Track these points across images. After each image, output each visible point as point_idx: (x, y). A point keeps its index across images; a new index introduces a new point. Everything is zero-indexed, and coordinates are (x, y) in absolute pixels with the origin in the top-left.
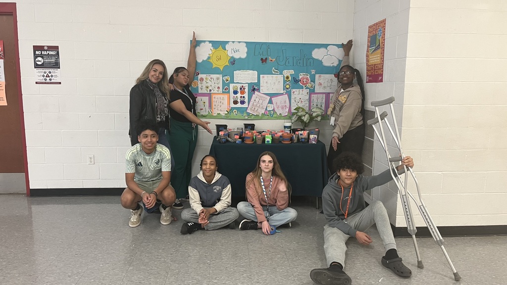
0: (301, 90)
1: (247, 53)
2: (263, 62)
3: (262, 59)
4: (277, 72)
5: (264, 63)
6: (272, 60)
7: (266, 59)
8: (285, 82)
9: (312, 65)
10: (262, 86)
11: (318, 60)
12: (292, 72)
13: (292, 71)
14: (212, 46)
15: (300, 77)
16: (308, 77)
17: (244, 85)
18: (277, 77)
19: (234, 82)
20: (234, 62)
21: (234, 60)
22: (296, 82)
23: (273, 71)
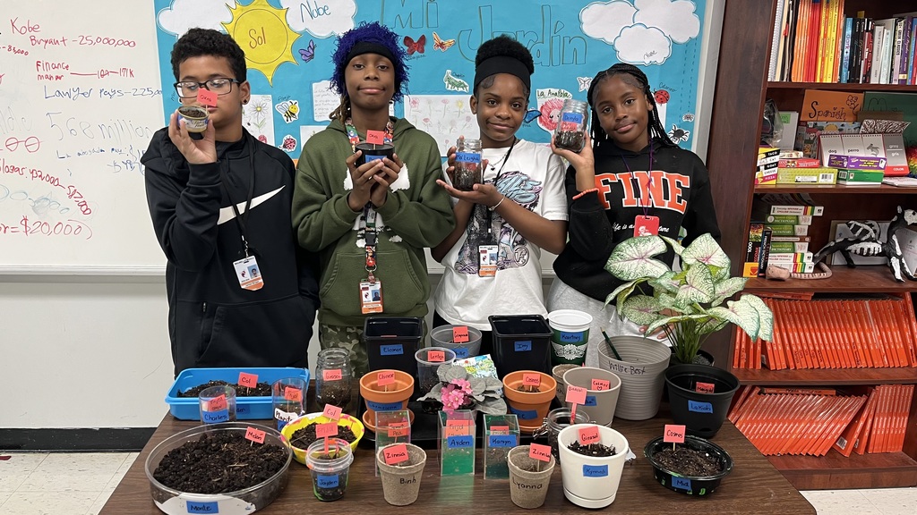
1: (356, 18)
2: (411, 52)
3: (408, 41)
5: (416, 54)
6: (441, 45)
7: (423, 39)
9: (580, 58)
11: (601, 43)
15: (540, 102)
18: (460, 104)
19: (316, 119)
20: (311, 51)
21: (311, 44)
22: (527, 120)
23: (447, 83)
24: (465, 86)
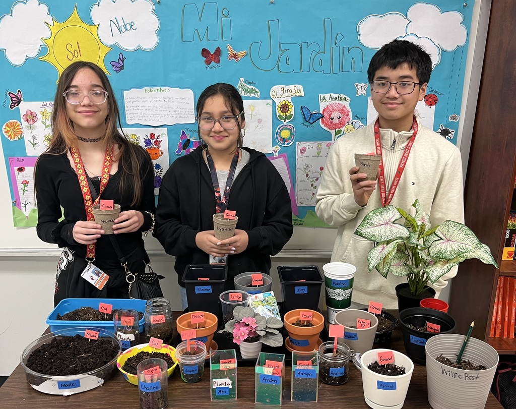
0: (324, 144)
2: (208, 62)
3: (205, 52)
5: (213, 64)
6: (235, 56)
7: (218, 51)
8: (276, 120)
9: (358, 68)
12: (298, 90)
13: (299, 87)
15: (323, 106)
16: (347, 104)
17: (157, 132)
18: (252, 108)
19: (128, 122)
20: (121, 63)
21: (121, 57)
22: (311, 121)
23: (240, 89)
24: (257, 92)
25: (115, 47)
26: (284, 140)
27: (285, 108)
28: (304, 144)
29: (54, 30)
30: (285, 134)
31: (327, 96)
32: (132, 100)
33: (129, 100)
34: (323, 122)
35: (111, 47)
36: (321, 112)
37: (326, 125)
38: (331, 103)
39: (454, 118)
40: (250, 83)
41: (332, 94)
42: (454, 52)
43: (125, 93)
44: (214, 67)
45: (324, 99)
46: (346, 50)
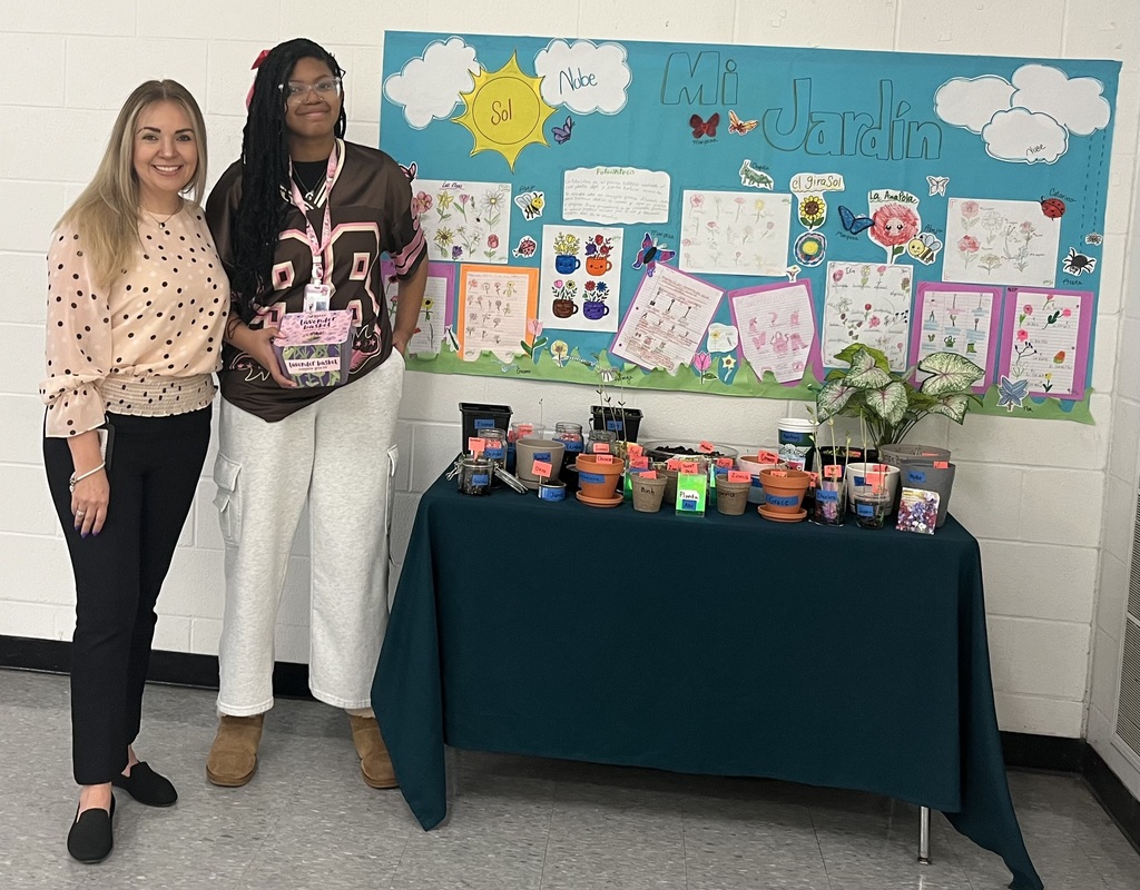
0: (874, 267)
1: (629, 90)
2: (698, 134)
3: (695, 120)
4: (761, 179)
5: (705, 137)
6: (740, 127)
7: (715, 119)
8: (796, 225)
9: (933, 151)
10: (688, 242)
11: (963, 132)
12: (835, 181)
13: (837, 177)
14: (478, 58)
15: (874, 207)
16: (913, 207)
17: (606, 234)
18: (760, 205)
19: (565, 217)
20: (568, 130)
21: (569, 121)
22: (854, 230)
23: (743, 176)
24: (769, 182)
25: (562, 108)
26: (808, 257)
27: (812, 207)
28: (841, 266)
29: (480, 82)
30: (810, 248)
31: (882, 193)
32: (576, 184)
33: (571, 184)
34: (873, 232)
35: (556, 108)
36: (871, 217)
37: (878, 237)
38: (888, 204)
39: (1094, 239)
40: (759, 168)
41: (890, 191)
42: (1090, 137)
43: (567, 172)
44: (707, 141)
45: (877, 196)
46: (914, 126)
